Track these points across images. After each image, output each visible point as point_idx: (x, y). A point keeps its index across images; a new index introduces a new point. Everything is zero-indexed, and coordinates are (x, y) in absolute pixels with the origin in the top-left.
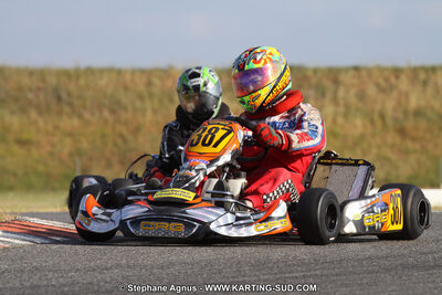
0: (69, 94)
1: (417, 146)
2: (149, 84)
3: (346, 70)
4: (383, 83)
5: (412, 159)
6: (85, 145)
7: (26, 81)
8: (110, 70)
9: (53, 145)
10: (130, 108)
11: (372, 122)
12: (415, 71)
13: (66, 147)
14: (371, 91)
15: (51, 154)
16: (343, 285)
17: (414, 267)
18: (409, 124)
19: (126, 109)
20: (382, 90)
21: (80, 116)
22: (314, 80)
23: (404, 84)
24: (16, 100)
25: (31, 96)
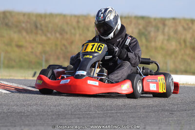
0: (41, 25)
2: (78, 22)
3: (169, 19)
6: (47, 48)
7: (21, 18)
8: (60, 15)
9: (33, 48)
11: (180, 43)
13: (39, 49)
14: (180, 29)
15: (32, 52)
19: (67, 33)
20: (185, 29)
21: (46, 35)
22: (154, 23)
24: (17, 27)
25: (24, 25)
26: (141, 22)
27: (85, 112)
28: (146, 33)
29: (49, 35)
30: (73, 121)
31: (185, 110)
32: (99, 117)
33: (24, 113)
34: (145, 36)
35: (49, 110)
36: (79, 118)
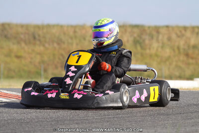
0: (39, 36)
1: (194, 61)
2: (75, 32)
3: (163, 27)
5: (191, 67)
6: (46, 58)
7: (20, 30)
8: (58, 25)
9: (31, 58)
11: (174, 50)
13: (38, 59)
14: (174, 36)
15: (31, 62)
18: (190, 52)
19: (64, 43)
20: (178, 36)
21: (44, 46)
24: (15, 38)
25: (22, 36)
26: (136, 30)
27: (83, 117)
28: (141, 41)
29: (47, 45)
30: (72, 126)
31: (180, 114)
32: (97, 122)
33: (24, 120)
34: (140, 44)
35: (48, 117)
36: (77, 123)
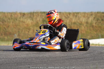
4: (66, 16)
10: (7, 21)
12: (74, 13)
16: (56, 63)
17: (73, 59)
23: (71, 16)
